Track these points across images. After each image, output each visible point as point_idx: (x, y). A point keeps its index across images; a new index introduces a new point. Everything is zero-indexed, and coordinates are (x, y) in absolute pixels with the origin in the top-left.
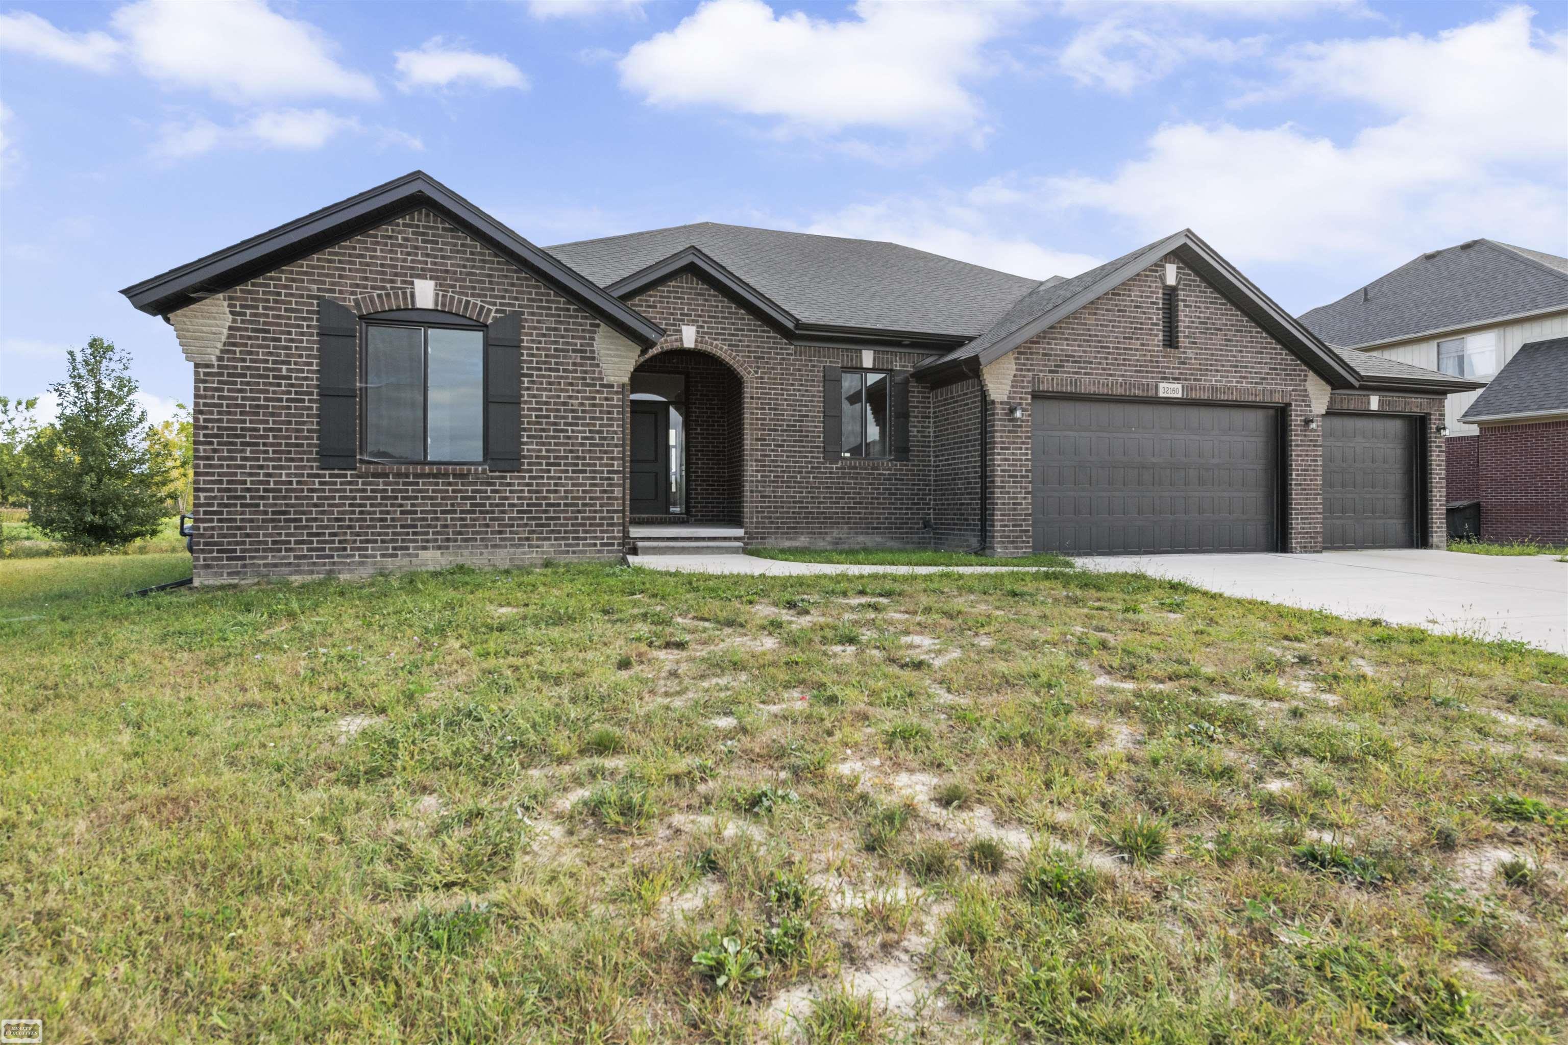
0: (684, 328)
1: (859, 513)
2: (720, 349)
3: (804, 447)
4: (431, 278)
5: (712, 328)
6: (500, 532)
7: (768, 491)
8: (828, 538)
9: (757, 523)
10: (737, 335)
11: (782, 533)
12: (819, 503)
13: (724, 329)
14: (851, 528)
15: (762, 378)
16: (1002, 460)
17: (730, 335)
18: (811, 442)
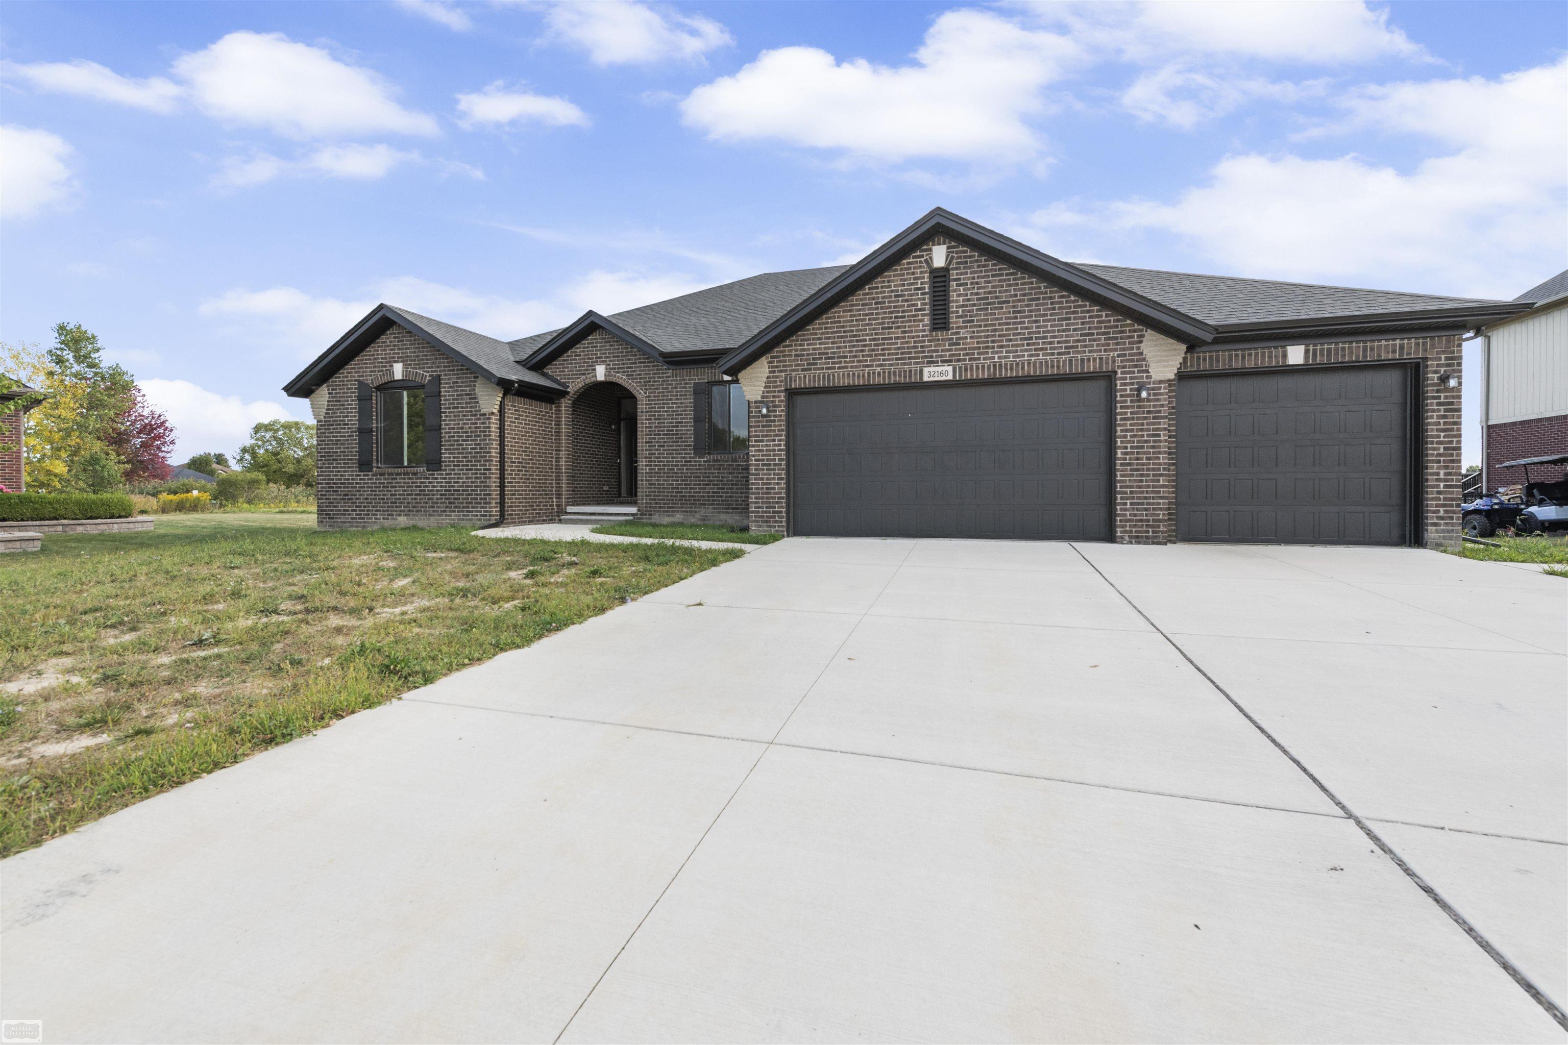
0: (598, 367)
1: (721, 497)
2: (621, 378)
3: (679, 446)
4: (402, 362)
5: (616, 365)
6: (432, 507)
7: (654, 481)
8: (697, 516)
9: (646, 503)
10: (632, 368)
11: (664, 511)
12: (691, 488)
13: (623, 364)
14: (714, 508)
15: (649, 397)
16: (756, 451)
17: (627, 368)
18: (684, 442)
